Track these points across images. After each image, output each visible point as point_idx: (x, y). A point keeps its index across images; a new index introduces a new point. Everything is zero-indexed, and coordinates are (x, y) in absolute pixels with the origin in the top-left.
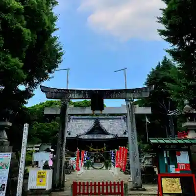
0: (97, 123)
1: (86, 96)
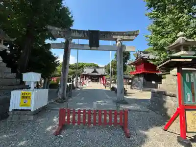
1: (85, 35)
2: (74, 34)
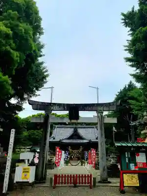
1: (64, 108)
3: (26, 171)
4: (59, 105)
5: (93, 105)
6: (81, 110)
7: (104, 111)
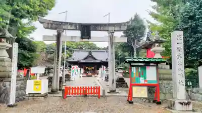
0: (90, 53)
1: (76, 27)
2: (66, 26)
3: (37, 84)
4: (71, 24)
5: (105, 25)
6: (93, 30)
7: (115, 31)
